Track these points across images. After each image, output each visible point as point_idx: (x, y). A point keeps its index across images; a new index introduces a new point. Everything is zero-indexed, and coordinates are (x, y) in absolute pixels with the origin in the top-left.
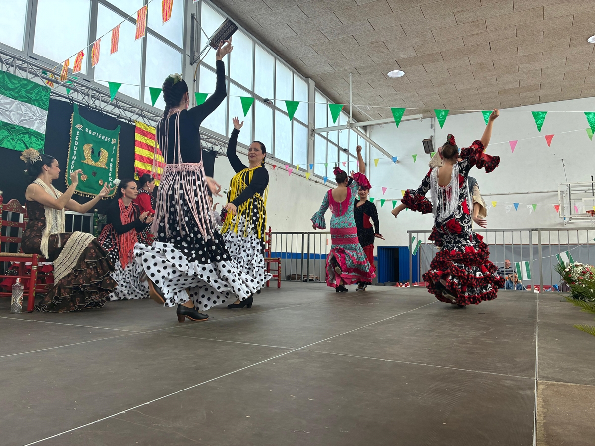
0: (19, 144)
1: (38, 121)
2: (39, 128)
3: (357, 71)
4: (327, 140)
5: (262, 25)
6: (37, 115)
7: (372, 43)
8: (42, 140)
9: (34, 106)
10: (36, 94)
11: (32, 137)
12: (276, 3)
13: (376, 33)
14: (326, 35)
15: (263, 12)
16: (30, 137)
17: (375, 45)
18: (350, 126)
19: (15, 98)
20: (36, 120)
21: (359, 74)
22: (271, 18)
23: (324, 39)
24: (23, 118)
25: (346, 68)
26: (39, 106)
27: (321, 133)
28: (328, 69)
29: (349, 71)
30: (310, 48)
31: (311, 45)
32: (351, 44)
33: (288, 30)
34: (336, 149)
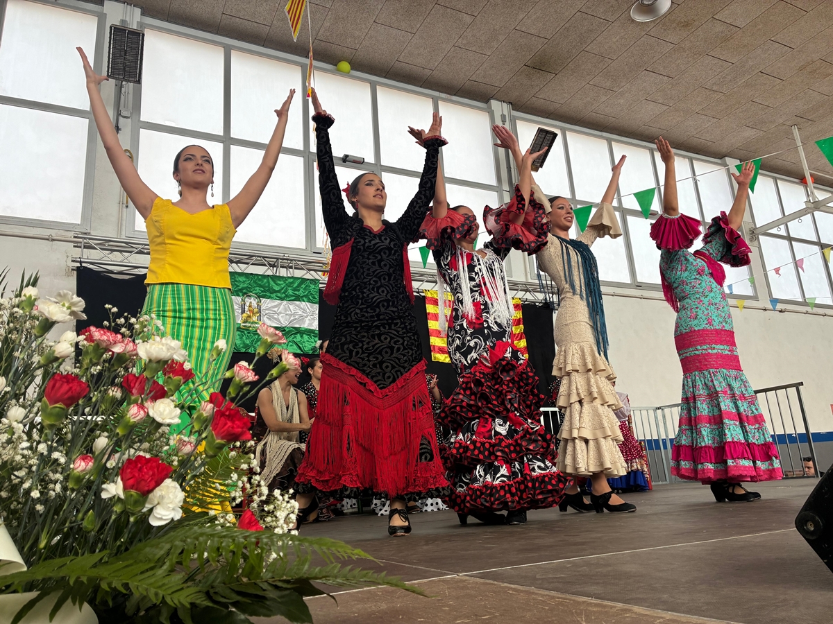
0: (291, 345)
1: (309, 317)
2: (311, 324)
3: (802, 119)
4: (790, 239)
5: (613, 115)
6: (308, 311)
7: (801, 69)
8: (315, 337)
9: (303, 303)
10: (304, 289)
11: (304, 335)
12: (615, 80)
13: (799, 51)
14: (715, 88)
15: (604, 98)
16: (302, 337)
17: (808, 69)
18: (816, 206)
19: (282, 299)
20: (306, 317)
21: (810, 122)
22: (619, 101)
23: (716, 96)
24: (292, 318)
25: (781, 121)
26: (310, 301)
27: (768, 232)
28: (749, 133)
29: (789, 123)
30: (702, 117)
31: (701, 112)
32: (765, 84)
33: (652, 106)
34: (817, 249)
